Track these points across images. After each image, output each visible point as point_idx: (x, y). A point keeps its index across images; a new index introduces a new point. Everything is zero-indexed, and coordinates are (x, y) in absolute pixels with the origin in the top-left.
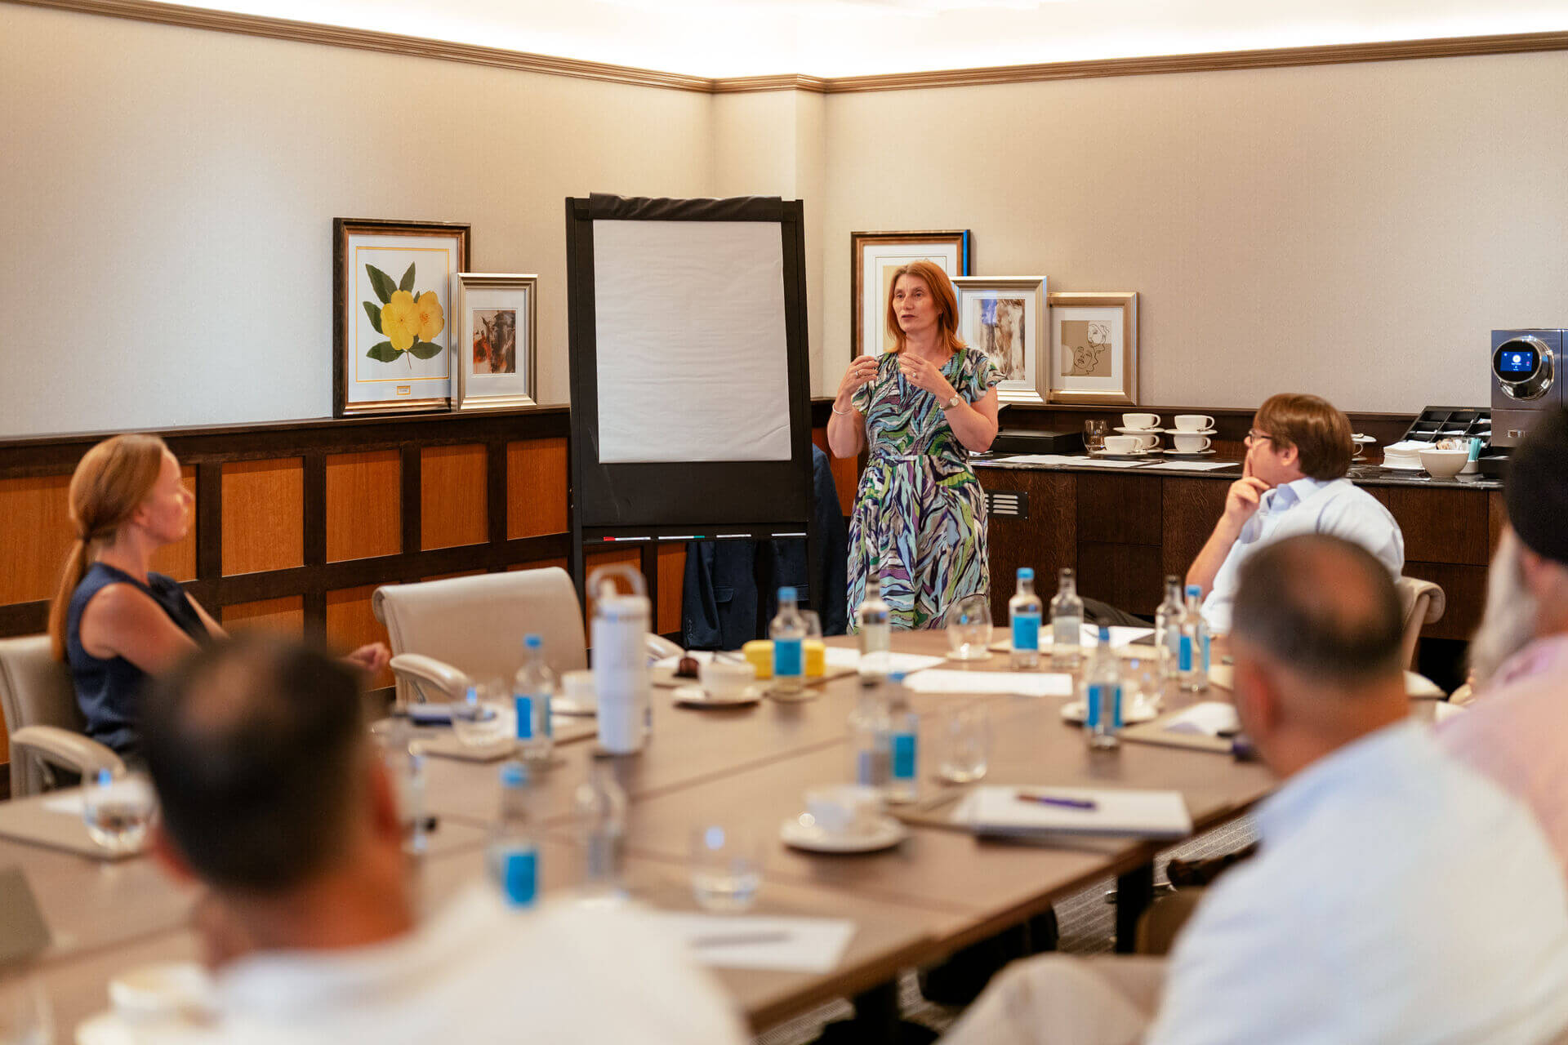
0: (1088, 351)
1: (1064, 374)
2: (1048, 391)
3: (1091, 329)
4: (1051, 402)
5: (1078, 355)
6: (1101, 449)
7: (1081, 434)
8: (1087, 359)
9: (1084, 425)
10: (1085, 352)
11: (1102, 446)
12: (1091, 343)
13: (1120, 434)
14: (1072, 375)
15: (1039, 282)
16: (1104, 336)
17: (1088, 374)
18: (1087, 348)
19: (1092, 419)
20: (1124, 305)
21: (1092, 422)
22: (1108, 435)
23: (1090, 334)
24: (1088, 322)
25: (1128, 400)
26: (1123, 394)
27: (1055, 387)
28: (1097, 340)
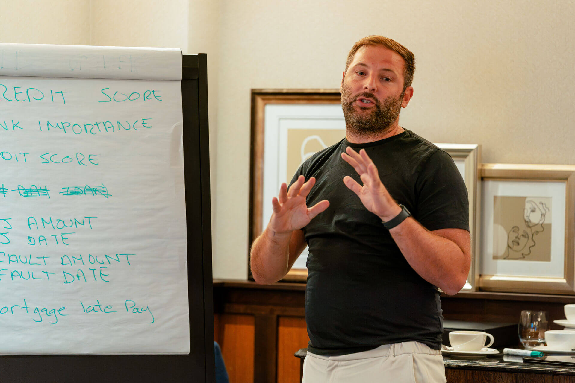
0: (524, 231)
1: (495, 258)
2: (477, 277)
3: (528, 206)
4: (480, 289)
5: (513, 236)
6: (538, 344)
7: (516, 326)
8: (523, 241)
9: (519, 316)
10: (521, 232)
11: (539, 341)
12: (528, 223)
13: (561, 328)
14: (505, 259)
15: (469, 151)
16: (543, 215)
17: (523, 257)
18: (523, 228)
19: (528, 309)
20: (566, 179)
21: (528, 313)
22: (548, 329)
23: (527, 212)
24: (524, 198)
25: (570, 289)
26: (564, 281)
27: (485, 272)
28: (535, 218)
